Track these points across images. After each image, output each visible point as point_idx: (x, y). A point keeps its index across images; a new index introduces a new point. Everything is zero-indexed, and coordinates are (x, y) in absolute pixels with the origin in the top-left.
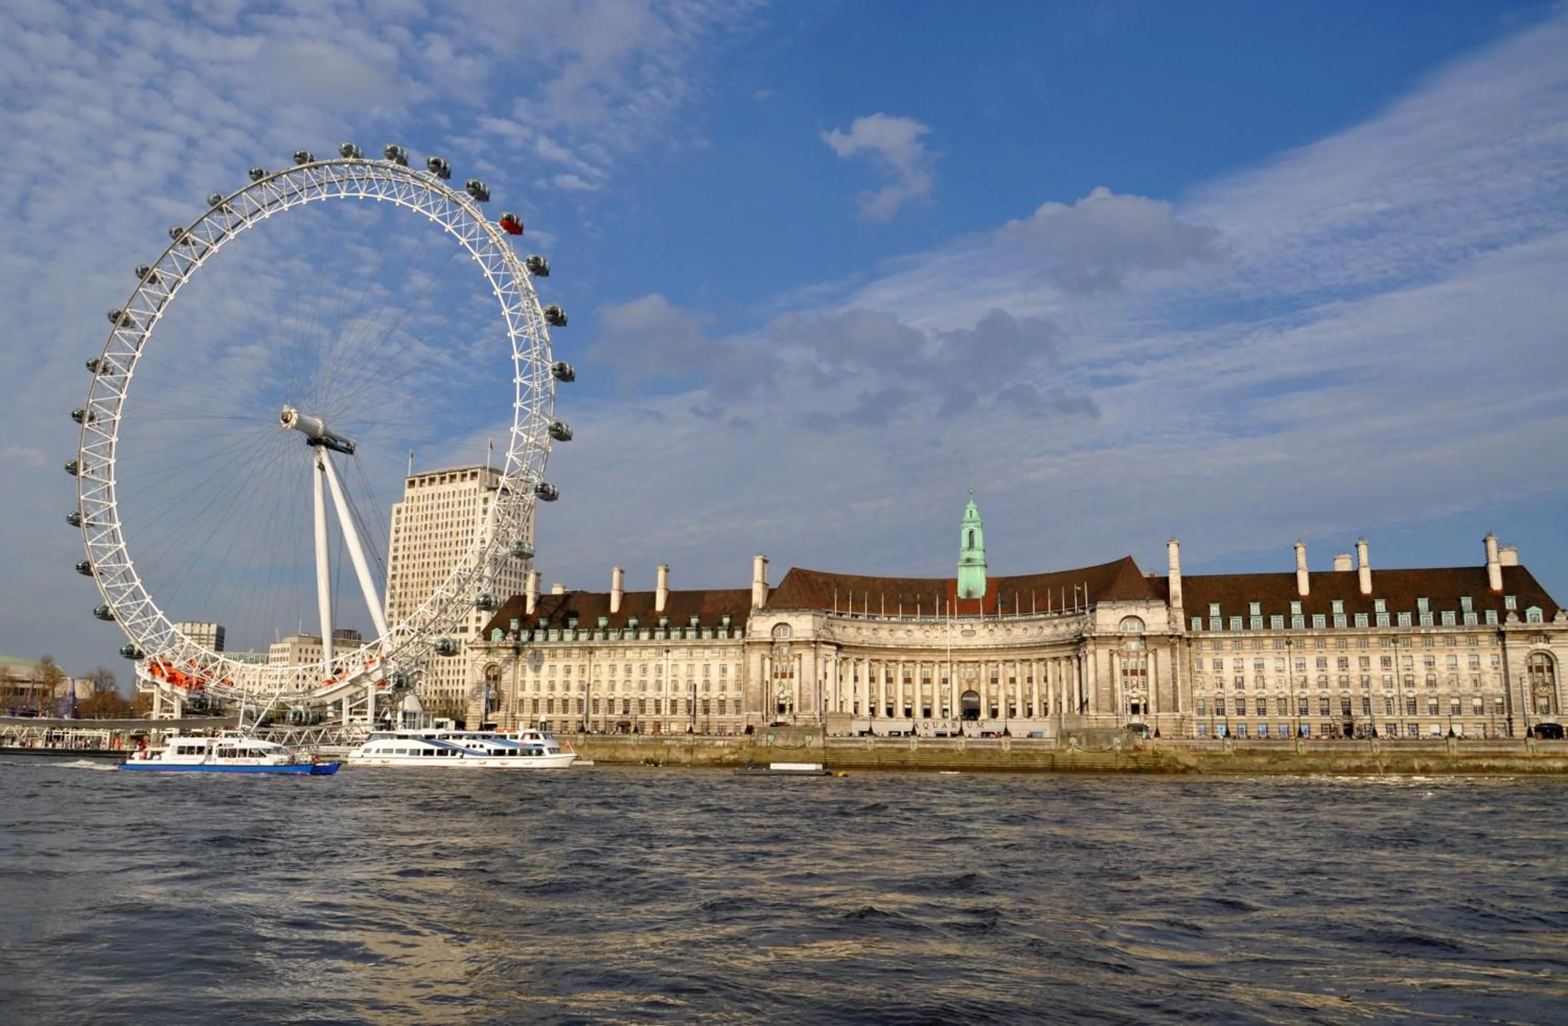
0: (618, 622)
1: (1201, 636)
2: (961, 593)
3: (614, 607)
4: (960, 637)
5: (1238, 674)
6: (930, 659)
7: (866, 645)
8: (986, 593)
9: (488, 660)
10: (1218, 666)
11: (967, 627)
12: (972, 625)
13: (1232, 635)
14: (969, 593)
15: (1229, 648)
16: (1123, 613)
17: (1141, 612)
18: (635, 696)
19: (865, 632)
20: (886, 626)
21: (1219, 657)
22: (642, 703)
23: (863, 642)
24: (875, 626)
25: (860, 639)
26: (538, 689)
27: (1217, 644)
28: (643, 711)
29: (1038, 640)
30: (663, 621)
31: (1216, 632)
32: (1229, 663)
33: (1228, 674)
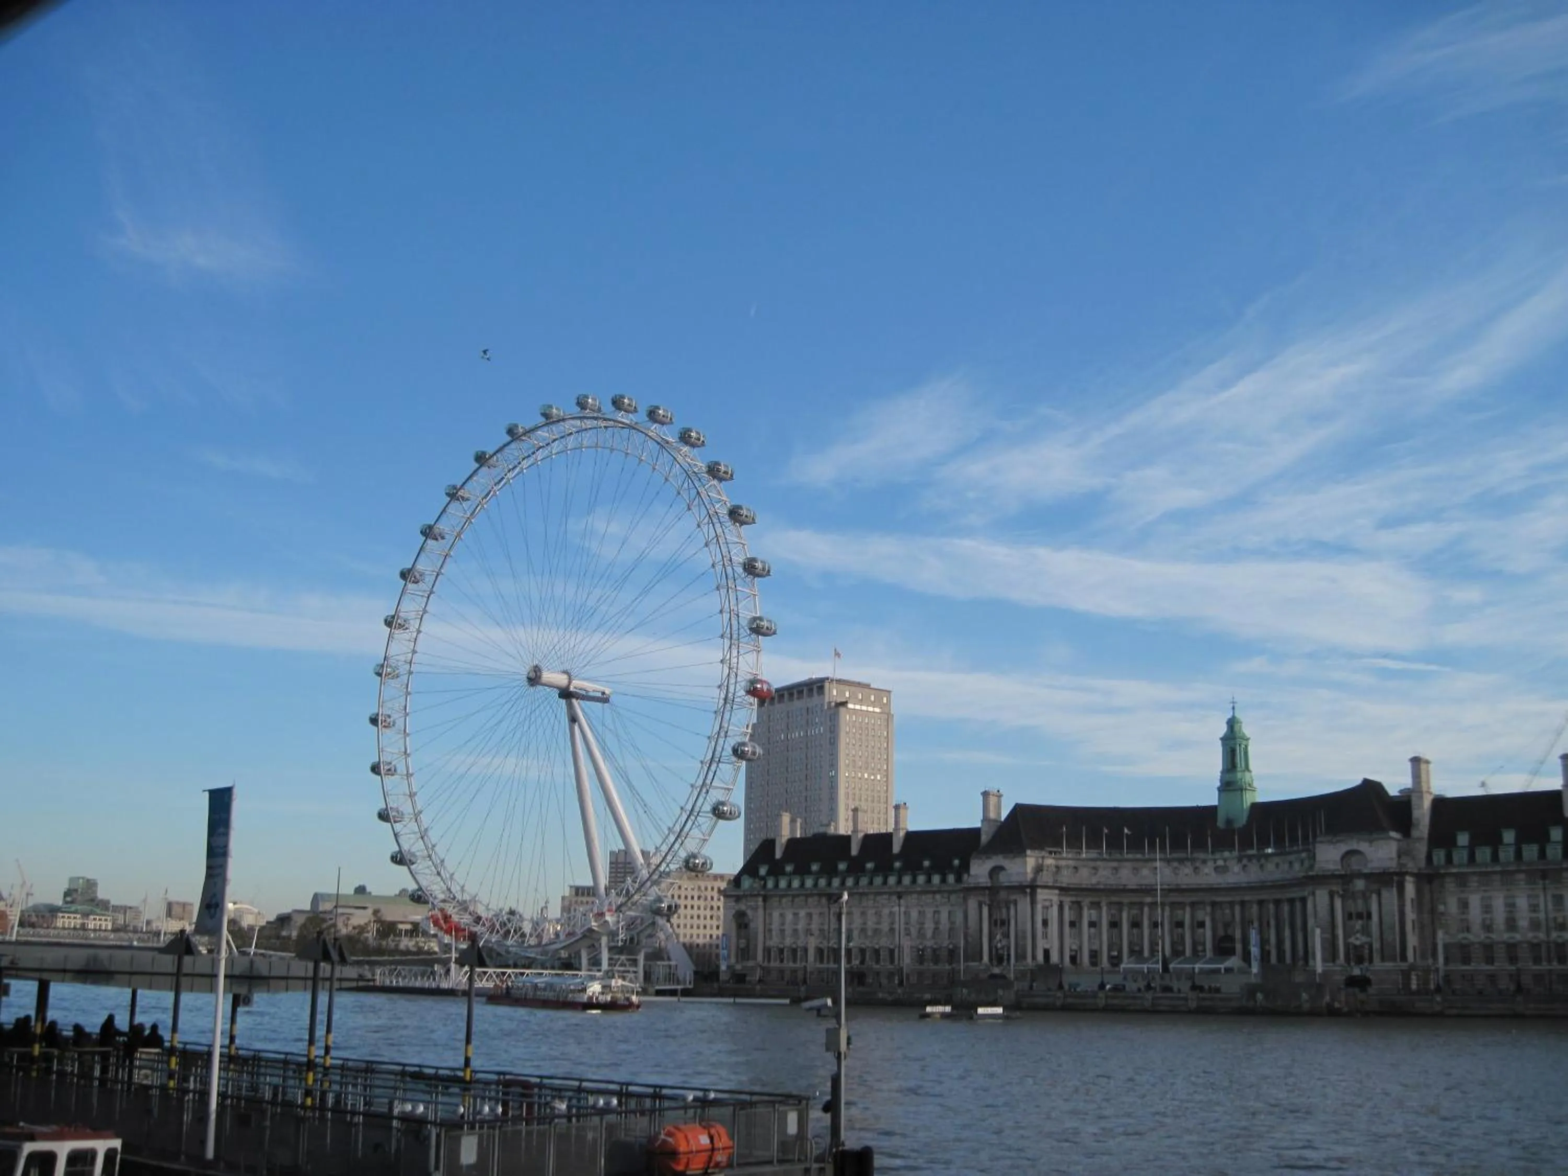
0: (856, 867)
1: (1442, 871)
2: (1221, 824)
3: (854, 851)
4: (1213, 874)
5: (1485, 916)
6: (1180, 899)
7: (1102, 887)
8: (1247, 821)
9: (737, 908)
10: (1464, 905)
11: (1220, 863)
12: (1225, 860)
13: (1477, 870)
14: (1229, 822)
15: (1476, 884)
16: (1344, 848)
17: (1363, 847)
18: (870, 945)
19: (1101, 872)
20: (1128, 865)
21: (1463, 896)
22: (877, 952)
23: (1098, 883)
24: (1115, 864)
25: (1094, 880)
26: (783, 938)
27: (1462, 880)
28: (878, 962)
29: (1289, 876)
30: (897, 865)
31: (1460, 866)
32: (1475, 900)
33: (1475, 913)
